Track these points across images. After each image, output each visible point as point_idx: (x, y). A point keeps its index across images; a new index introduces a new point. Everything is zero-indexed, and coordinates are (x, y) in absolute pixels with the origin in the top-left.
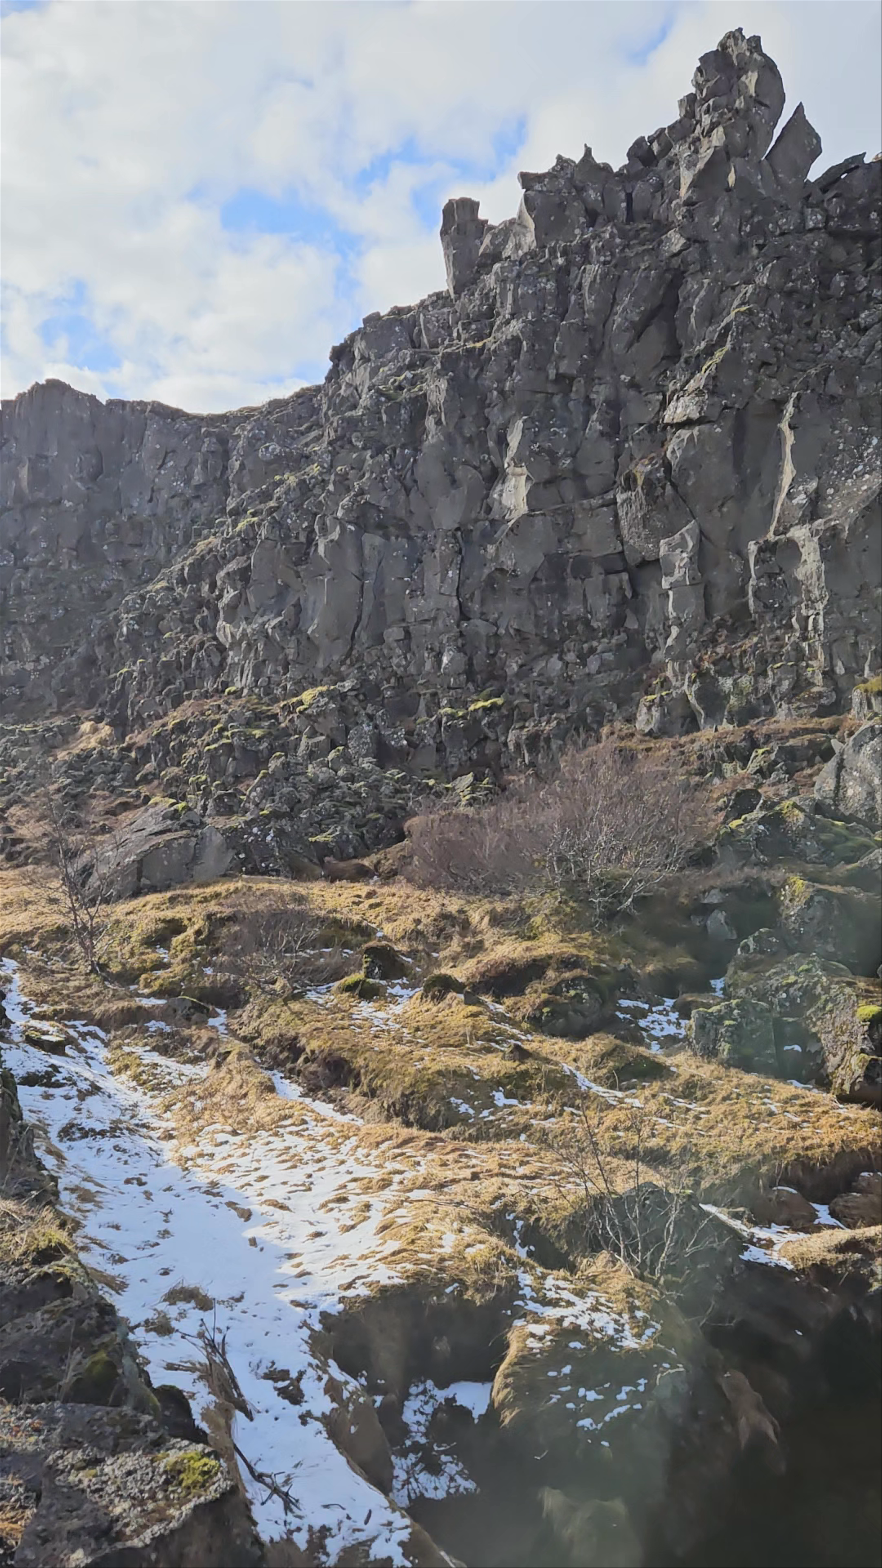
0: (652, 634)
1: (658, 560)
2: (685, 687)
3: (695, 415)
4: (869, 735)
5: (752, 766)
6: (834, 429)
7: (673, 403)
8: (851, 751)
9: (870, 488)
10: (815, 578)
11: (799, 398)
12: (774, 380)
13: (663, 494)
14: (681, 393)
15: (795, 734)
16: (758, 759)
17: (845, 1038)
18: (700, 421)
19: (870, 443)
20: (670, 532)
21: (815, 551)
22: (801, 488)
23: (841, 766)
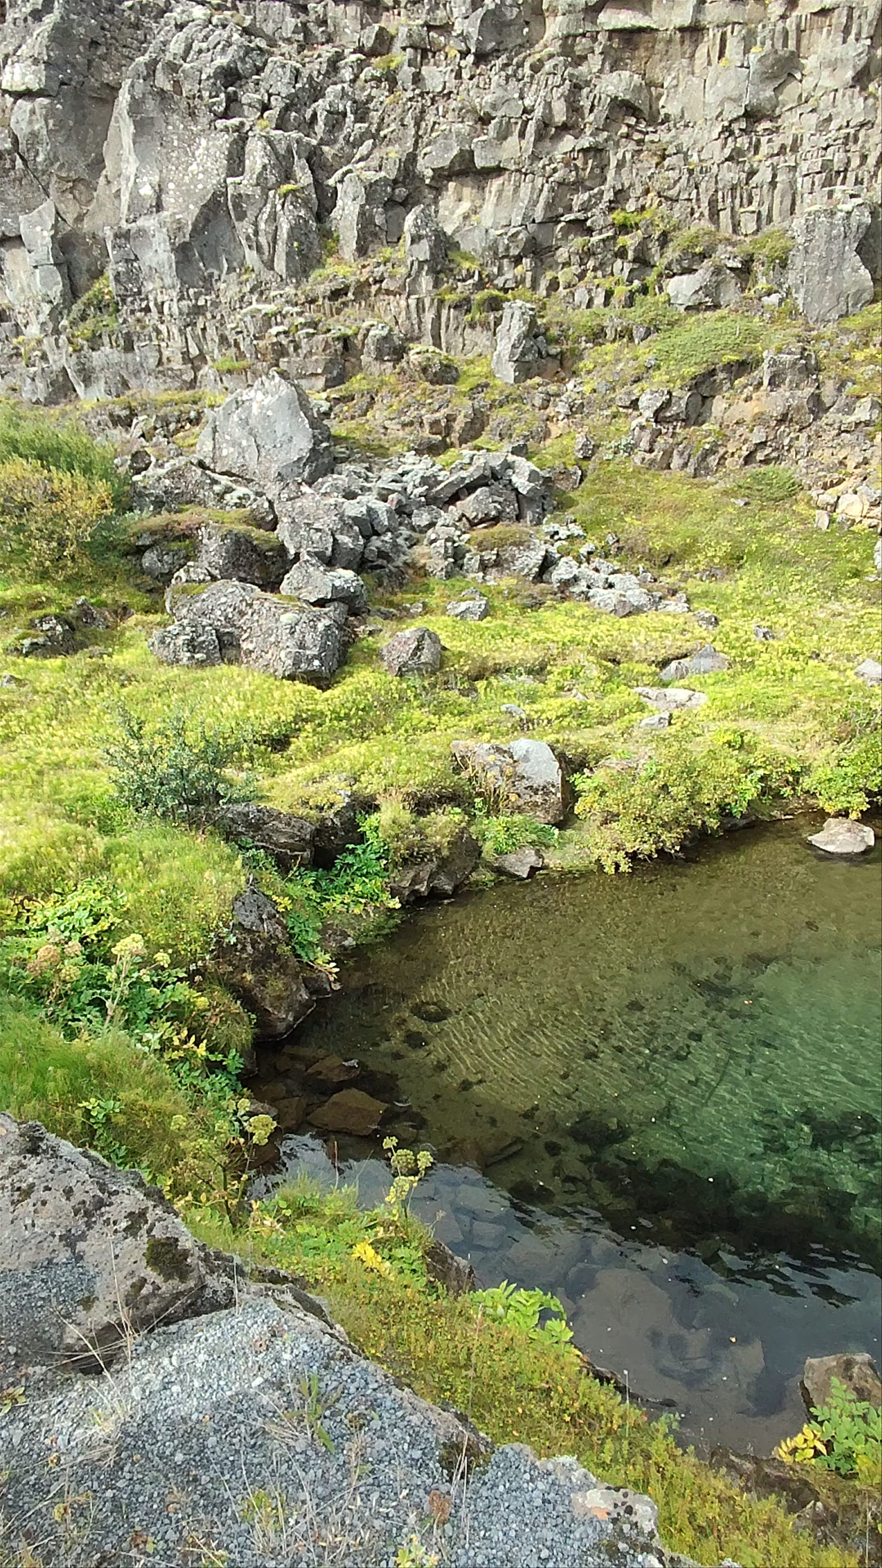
0: (23, 310)
1: (20, 237)
2: (63, 361)
3: (35, 87)
4: (235, 406)
5: (136, 431)
6: (168, 124)
7: (8, 68)
8: (222, 419)
9: (205, 188)
10: (167, 267)
11: (132, 86)
12: (104, 63)
13: (13, 167)
14: (15, 58)
15: (165, 404)
16: (140, 424)
17: (272, 639)
18: (40, 93)
19: (200, 144)
20: (28, 208)
21: (165, 241)
22: (145, 179)
23: (215, 431)
